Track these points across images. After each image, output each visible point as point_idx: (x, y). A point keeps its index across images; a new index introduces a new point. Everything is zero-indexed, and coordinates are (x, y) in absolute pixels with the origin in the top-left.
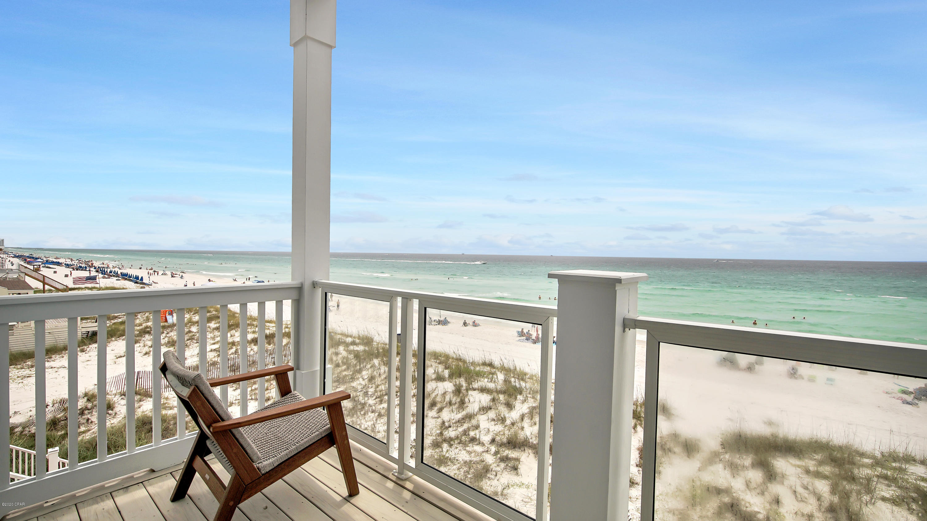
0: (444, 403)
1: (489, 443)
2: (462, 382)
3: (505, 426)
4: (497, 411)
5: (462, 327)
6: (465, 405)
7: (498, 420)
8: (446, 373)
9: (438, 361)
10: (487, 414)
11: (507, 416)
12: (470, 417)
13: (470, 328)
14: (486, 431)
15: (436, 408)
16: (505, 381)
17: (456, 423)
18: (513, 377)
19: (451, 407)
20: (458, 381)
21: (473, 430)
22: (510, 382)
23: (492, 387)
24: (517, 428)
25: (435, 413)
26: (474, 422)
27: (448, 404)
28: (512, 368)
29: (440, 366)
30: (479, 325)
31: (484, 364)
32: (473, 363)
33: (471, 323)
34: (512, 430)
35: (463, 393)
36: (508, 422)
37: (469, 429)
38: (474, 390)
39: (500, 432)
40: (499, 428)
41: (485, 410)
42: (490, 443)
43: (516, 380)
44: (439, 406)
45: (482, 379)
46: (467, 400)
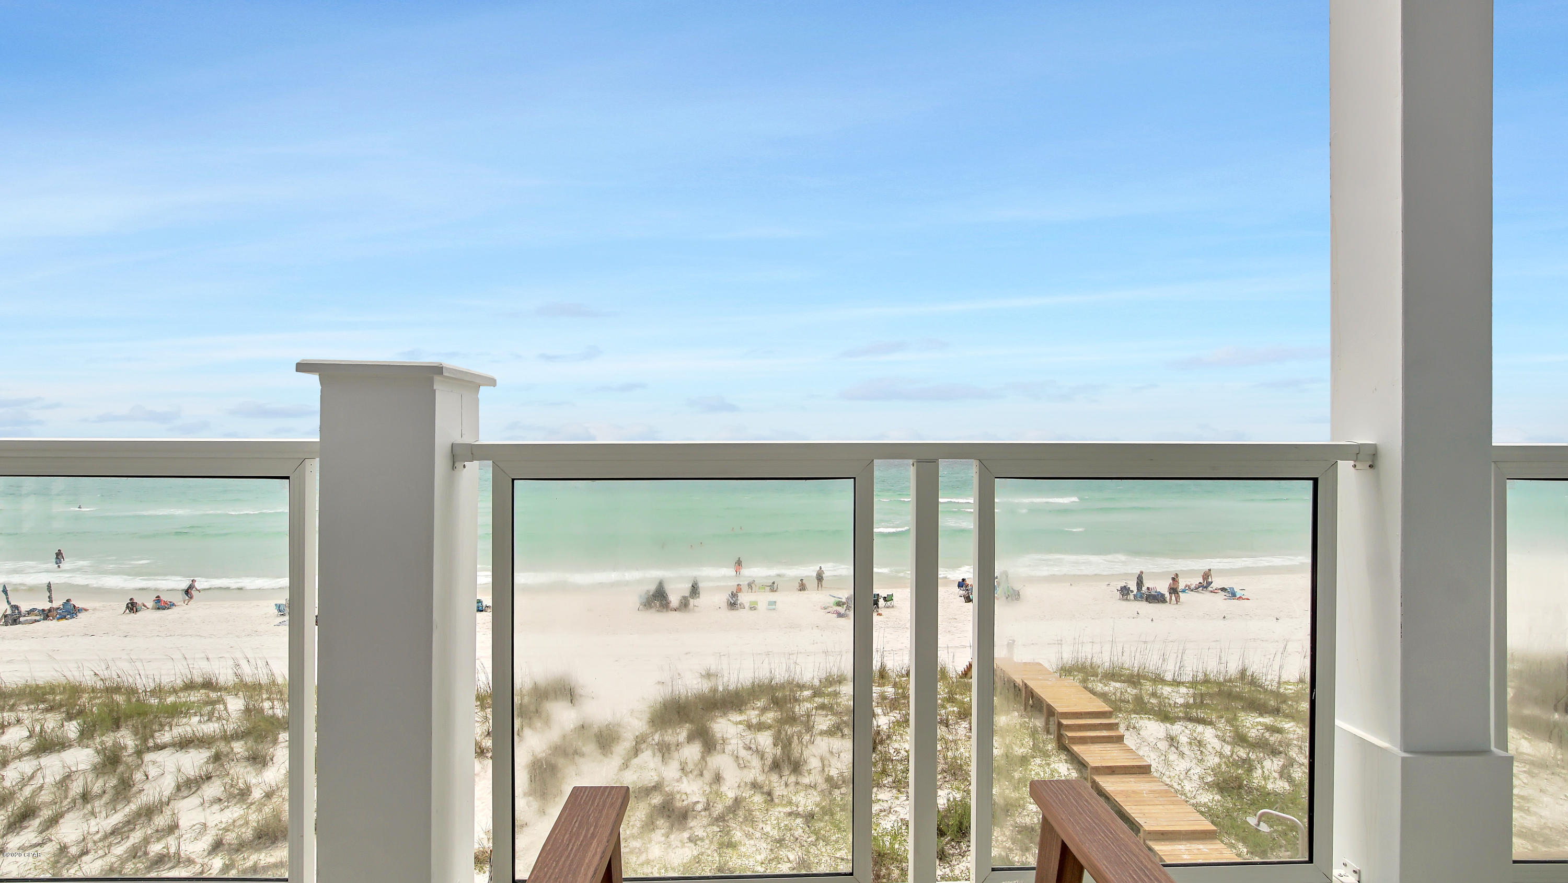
0: (65, 803)
1: (206, 853)
2: (127, 739)
3: (250, 806)
4: (227, 780)
5: (124, 616)
6: (135, 789)
7: (231, 796)
8: (72, 729)
9: (42, 706)
10: (199, 792)
11: (252, 779)
12: (148, 812)
13: (148, 616)
14: (198, 831)
15: (36, 823)
16: (247, 710)
17: (106, 837)
18: (269, 699)
19: (89, 806)
20: (109, 739)
21: (159, 840)
22: (262, 710)
23: (212, 729)
24: (281, 799)
25: (34, 835)
26: (160, 821)
27: (79, 801)
28: (264, 680)
29: (49, 715)
30: (174, 605)
31: (190, 686)
32: (158, 691)
33: (150, 604)
34: (267, 810)
35: (127, 764)
36: (257, 794)
37: (146, 841)
38: (160, 747)
39: (234, 821)
40: (235, 812)
41: (189, 785)
42: (209, 853)
43: (276, 703)
44: (46, 813)
45: (185, 720)
46: (138, 776)
